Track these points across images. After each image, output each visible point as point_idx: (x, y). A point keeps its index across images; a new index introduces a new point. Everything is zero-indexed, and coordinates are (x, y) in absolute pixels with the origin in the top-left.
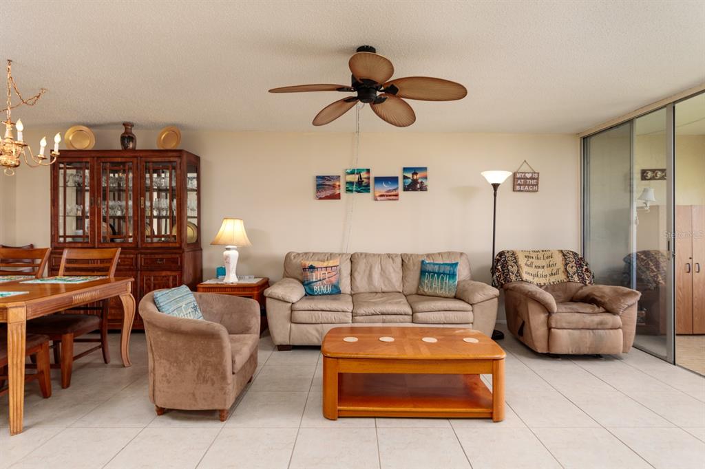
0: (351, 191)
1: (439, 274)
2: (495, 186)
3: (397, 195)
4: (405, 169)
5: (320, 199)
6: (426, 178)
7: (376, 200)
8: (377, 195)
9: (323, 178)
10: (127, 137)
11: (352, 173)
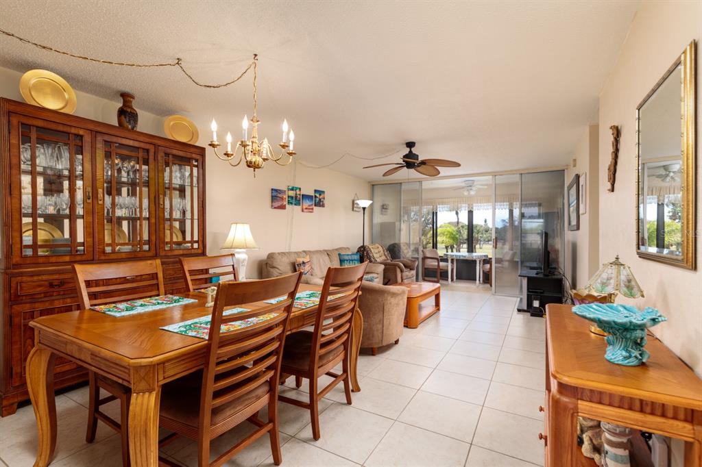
0: (292, 203)
1: (352, 260)
2: (364, 209)
3: (312, 209)
4: (315, 191)
5: (275, 208)
6: (324, 198)
7: (303, 211)
8: (304, 207)
9: (276, 190)
10: (127, 114)
11: (292, 189)
